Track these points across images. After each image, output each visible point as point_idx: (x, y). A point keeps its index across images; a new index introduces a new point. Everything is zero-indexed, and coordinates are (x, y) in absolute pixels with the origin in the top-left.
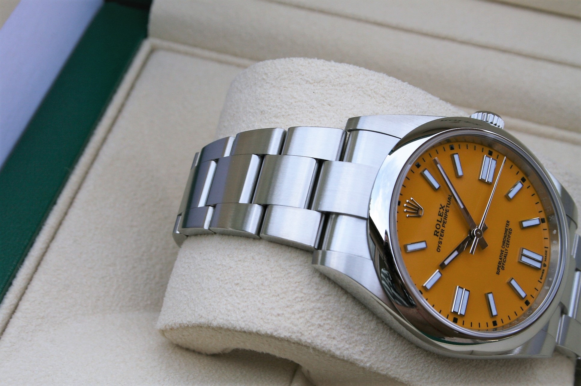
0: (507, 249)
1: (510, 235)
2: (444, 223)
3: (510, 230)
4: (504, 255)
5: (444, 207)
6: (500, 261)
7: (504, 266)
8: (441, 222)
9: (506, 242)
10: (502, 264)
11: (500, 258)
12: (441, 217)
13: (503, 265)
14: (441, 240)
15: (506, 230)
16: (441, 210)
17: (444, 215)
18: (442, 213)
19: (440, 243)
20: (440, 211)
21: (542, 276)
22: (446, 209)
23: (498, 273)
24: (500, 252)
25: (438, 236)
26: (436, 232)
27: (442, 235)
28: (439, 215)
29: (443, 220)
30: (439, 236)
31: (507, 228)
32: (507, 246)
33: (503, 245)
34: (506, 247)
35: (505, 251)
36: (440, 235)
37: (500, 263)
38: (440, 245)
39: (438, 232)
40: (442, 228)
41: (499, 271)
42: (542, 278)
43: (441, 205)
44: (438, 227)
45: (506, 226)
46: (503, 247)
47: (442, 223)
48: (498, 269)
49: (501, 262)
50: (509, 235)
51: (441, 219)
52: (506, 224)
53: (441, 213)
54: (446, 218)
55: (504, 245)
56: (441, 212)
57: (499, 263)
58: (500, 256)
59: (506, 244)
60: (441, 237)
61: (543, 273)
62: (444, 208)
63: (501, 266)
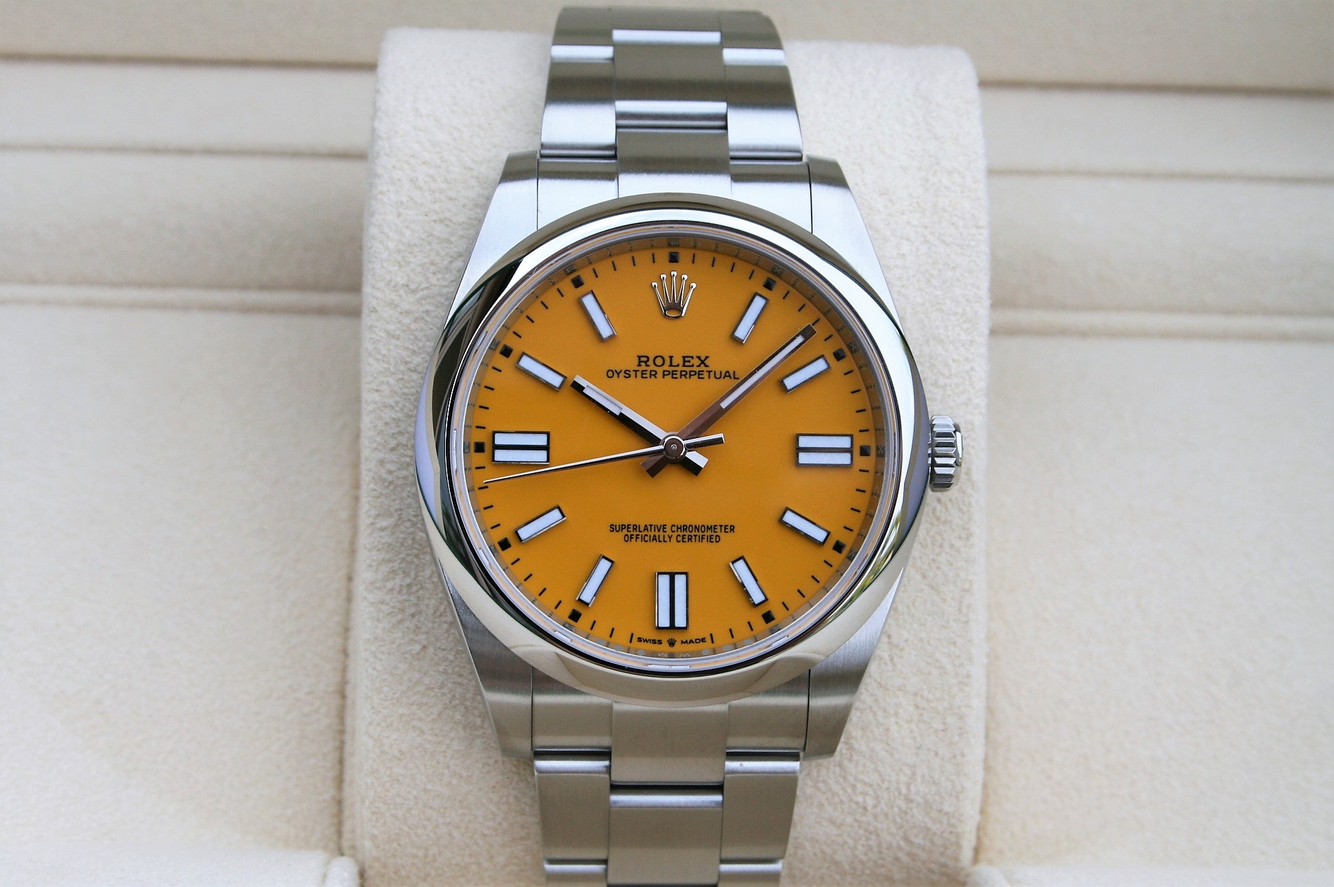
0: (674, 539)
1: (705, 540)
2: (673, 374)
3: (718, 538)
4: (657, 534)
5: (706, 366)
6: (642, 529)
7: (633, 540)
8: (671, 365)
9: (688, 533)
10: (635, 533)
11: (646, 526)
12: (681, 364)
13: (634, 537)
14: (633, 374)
15: (712, 528)
16: (696, 362)
17: (688, 369)
18: (691, 364)
19: (627, 374)
20: (692, 357)
21: (646, 641)
22: (703, 371)
23: (613, 528)
24: (659, 523)
25: (639, 365)
26: (645, 359)
27: (644, 376)
28: (684, 357)
29: (677, 371)
30: (640, 369)
31: (719, 528)
32: (680, 539)
33: (678, 528)
34: (675, 534)
35: (666, 534)
36: (642, 371)
37: (637, 530)
38: (622, 374)
39: (648, 363)
40: (660, 370)
41: (618, 529)
42: (641, 641)
43: (707, 358)
44: (659, 361)
45: (721, 526)
46: (675, 529)
47: (671, 369)
48: (623, 527)
49: (640, 531)
50: (706, 537)
51: (678, 366)
52: (726, 526)
53: (689, 361)
54: (684, 375)
55: (679, 530)
56: (693, 362)
57: (635, 527)
58: (651, 526)
59: (681, 534)
60: (639, 374)
61: (654, 642)
62: (702, 368)
63: (631, 532)
